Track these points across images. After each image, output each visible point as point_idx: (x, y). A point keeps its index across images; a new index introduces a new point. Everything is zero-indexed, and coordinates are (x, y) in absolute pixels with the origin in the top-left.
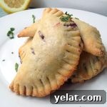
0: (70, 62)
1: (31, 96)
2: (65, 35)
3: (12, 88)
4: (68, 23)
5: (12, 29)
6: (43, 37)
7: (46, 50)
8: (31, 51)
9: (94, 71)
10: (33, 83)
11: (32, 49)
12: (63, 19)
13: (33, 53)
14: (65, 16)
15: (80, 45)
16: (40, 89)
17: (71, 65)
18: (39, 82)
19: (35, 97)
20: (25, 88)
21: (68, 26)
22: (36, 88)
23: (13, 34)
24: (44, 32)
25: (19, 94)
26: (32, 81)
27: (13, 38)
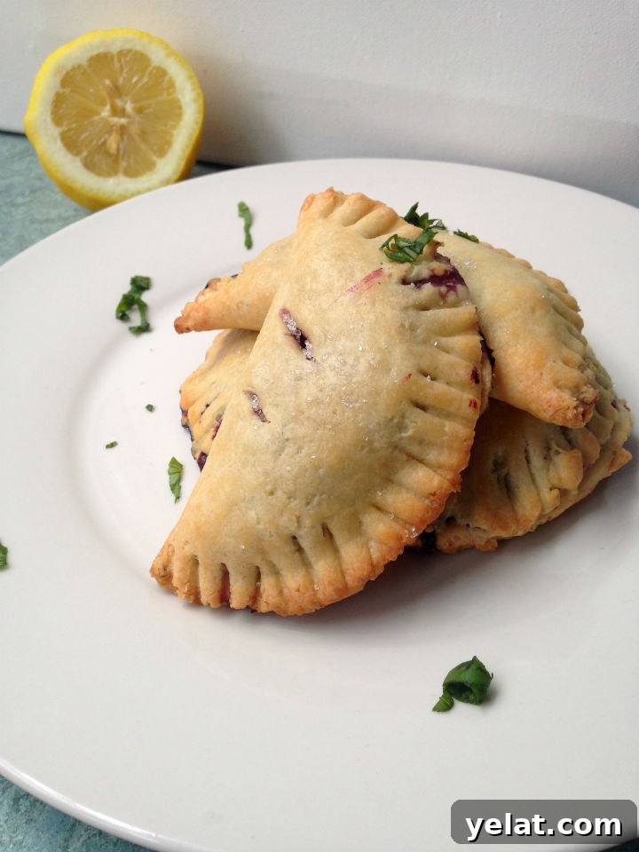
0: (432, 456)
1: (252, 610)
2: (408, 331)
3: (164, 578)
4: (422, 269)
5: (140, 285)
6: (301, 340)
7: (317, 402)
8: (246, 405)
9: (549, 497)
10: (262, 552)
11: (252, 395)
12: (396, 252)
13: (258, 413)
14: (407, 231)
15: (476, 377)
16: (293, 581)
17: (436, 467)
18: (289, 548)
19: (273, 615)
20: (225, 575)
21: (419, 283)
22: (276, 573)
23: (143, 308)
24: (307, 318)
25: (195, 600)
26: (258, 545)
27: (144, 329)
